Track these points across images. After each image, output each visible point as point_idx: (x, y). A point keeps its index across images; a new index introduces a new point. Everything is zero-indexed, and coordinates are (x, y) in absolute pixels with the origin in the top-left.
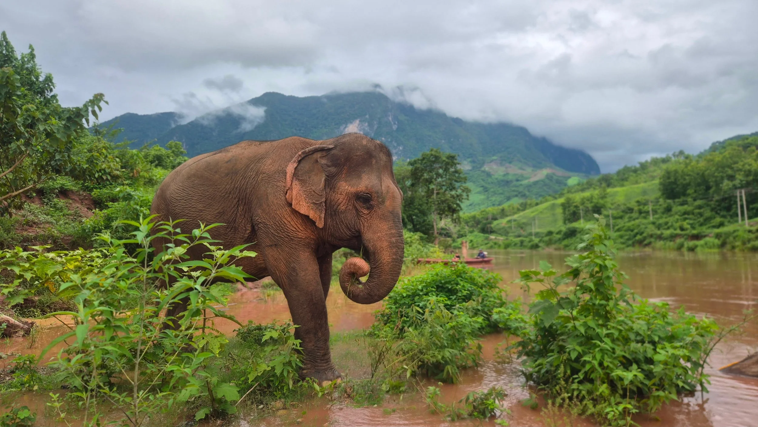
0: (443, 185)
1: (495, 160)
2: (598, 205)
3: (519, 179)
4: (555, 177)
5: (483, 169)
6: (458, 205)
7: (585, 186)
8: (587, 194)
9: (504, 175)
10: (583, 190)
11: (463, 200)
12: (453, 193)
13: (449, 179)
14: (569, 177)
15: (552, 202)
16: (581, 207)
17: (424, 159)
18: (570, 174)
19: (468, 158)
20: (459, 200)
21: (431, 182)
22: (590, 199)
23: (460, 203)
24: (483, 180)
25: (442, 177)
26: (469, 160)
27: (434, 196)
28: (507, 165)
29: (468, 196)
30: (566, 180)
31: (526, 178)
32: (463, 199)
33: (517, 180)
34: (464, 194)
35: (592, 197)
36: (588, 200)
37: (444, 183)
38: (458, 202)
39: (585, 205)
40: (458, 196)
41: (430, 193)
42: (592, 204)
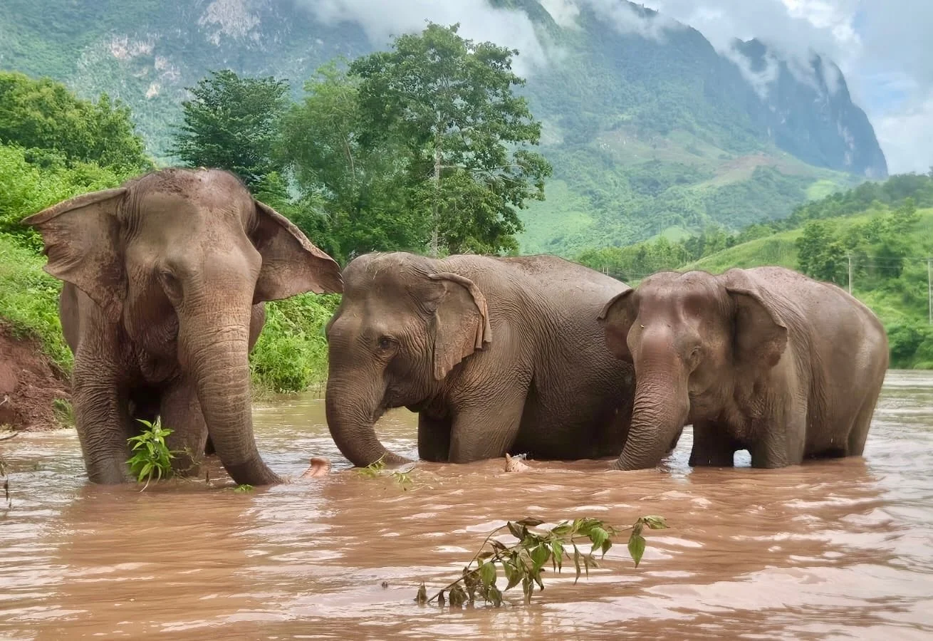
0: (466, 148)
1: (628, 122)
2: (893, 249)
3: (686, 176)
4: (776, 177)
5: (592, 145)
6: (510, 215)
7: (855, 203)
8: (862, 220)
9: (648, 166)
10: (851, 211)
11: (525, 201)
12: (496, 174)
13: (484, 128)
14: (813, 180)
15: (772, 237)
16: (849, 254)
17: (405, 53)
18: (816, 170)
19: (556, 112)
20: (515, 201)
21: (425, 137)
22: (872, 233)
23: (516, 209)
24: (593, 175)
25: (461, 122)
26: (560, 117)
27: (435, 179)
28: (658, 137)
29: (540, 186)
30: (804, 187)
31: (703, 178)
32: (524, 195)
33: (681, 181)
34: (529, 181)
35: (877, 227)
36: (867, 235)
37: (469, 142)
38: (509, 204)
39: (859, 246)
40: (509, 185)
41: (422, 168)
42: (878, 246)
